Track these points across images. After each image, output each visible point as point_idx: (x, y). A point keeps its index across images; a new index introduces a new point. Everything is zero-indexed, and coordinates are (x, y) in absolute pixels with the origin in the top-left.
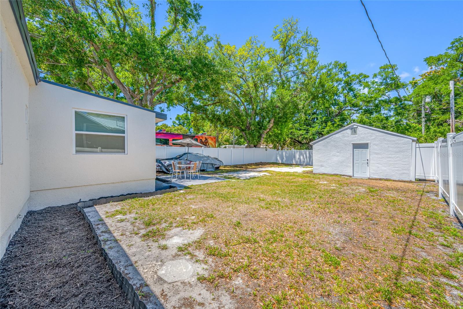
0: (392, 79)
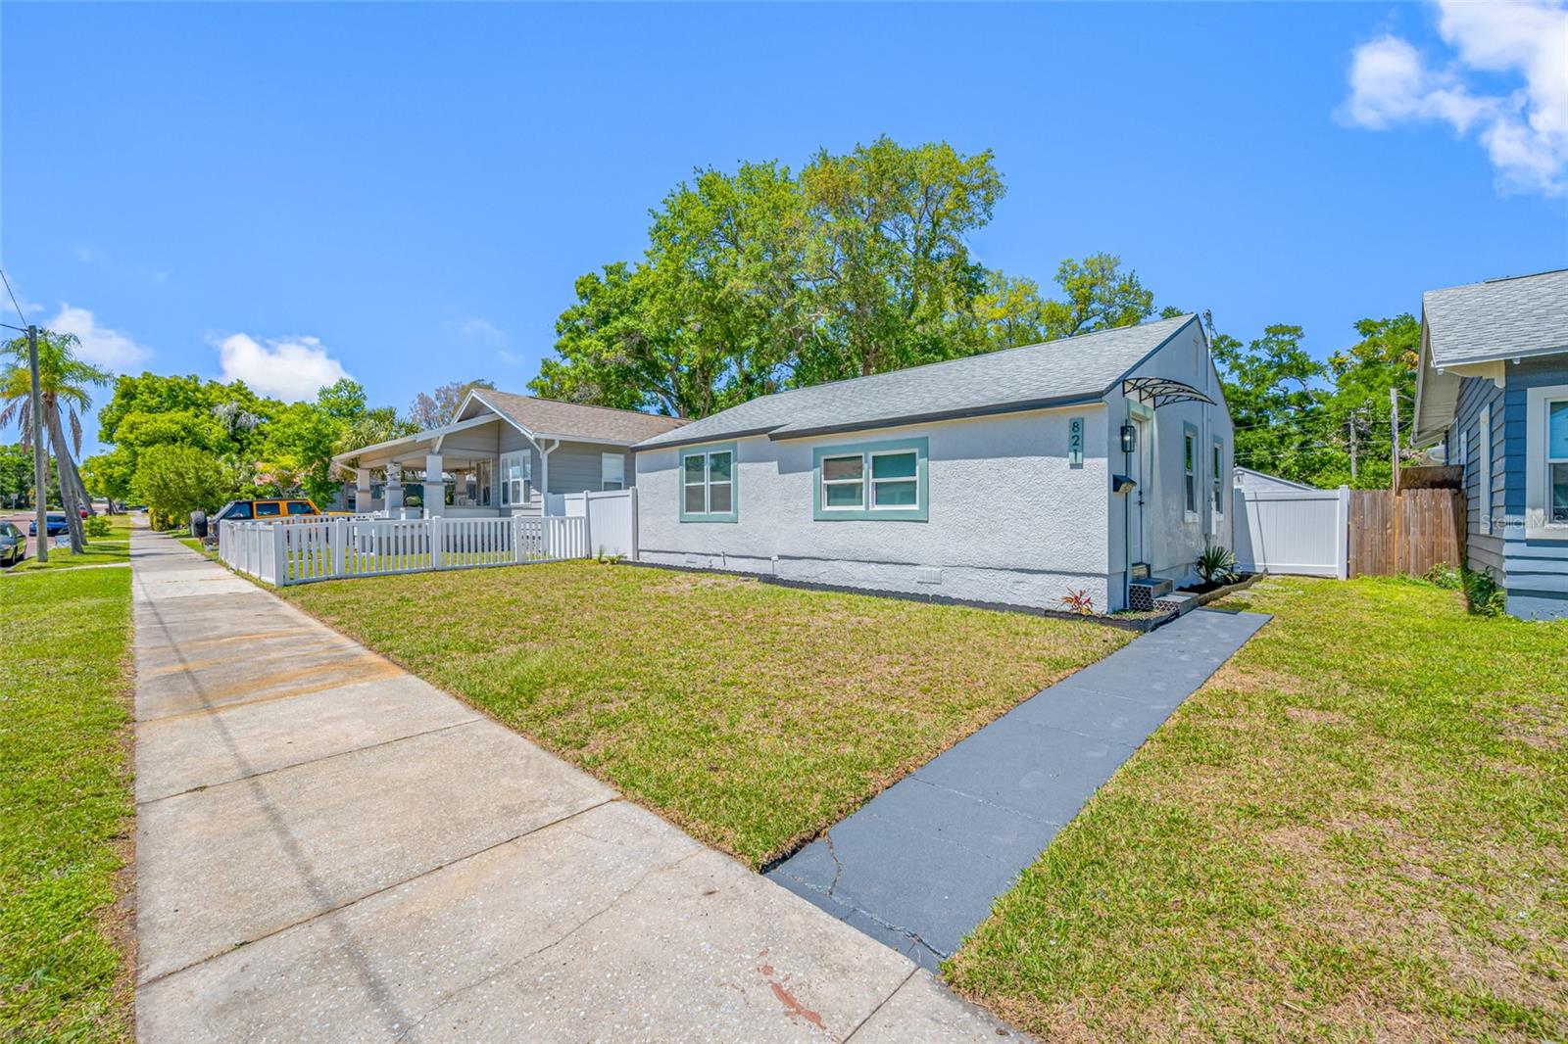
0: (1293, 359)
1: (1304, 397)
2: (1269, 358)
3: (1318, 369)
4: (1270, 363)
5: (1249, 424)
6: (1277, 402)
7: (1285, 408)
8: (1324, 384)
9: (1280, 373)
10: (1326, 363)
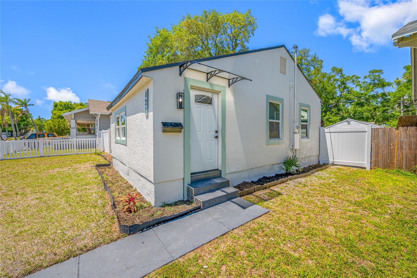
0: (379, 81)
1: (384, 94)
2: (370, 82)
3: (389, 84)
4: (370, 83)
5: (362, 104)
6: (374, 97)
7: (377, 98)
8: (392, 90)
9: (375, 86)
10: (393, 82)
